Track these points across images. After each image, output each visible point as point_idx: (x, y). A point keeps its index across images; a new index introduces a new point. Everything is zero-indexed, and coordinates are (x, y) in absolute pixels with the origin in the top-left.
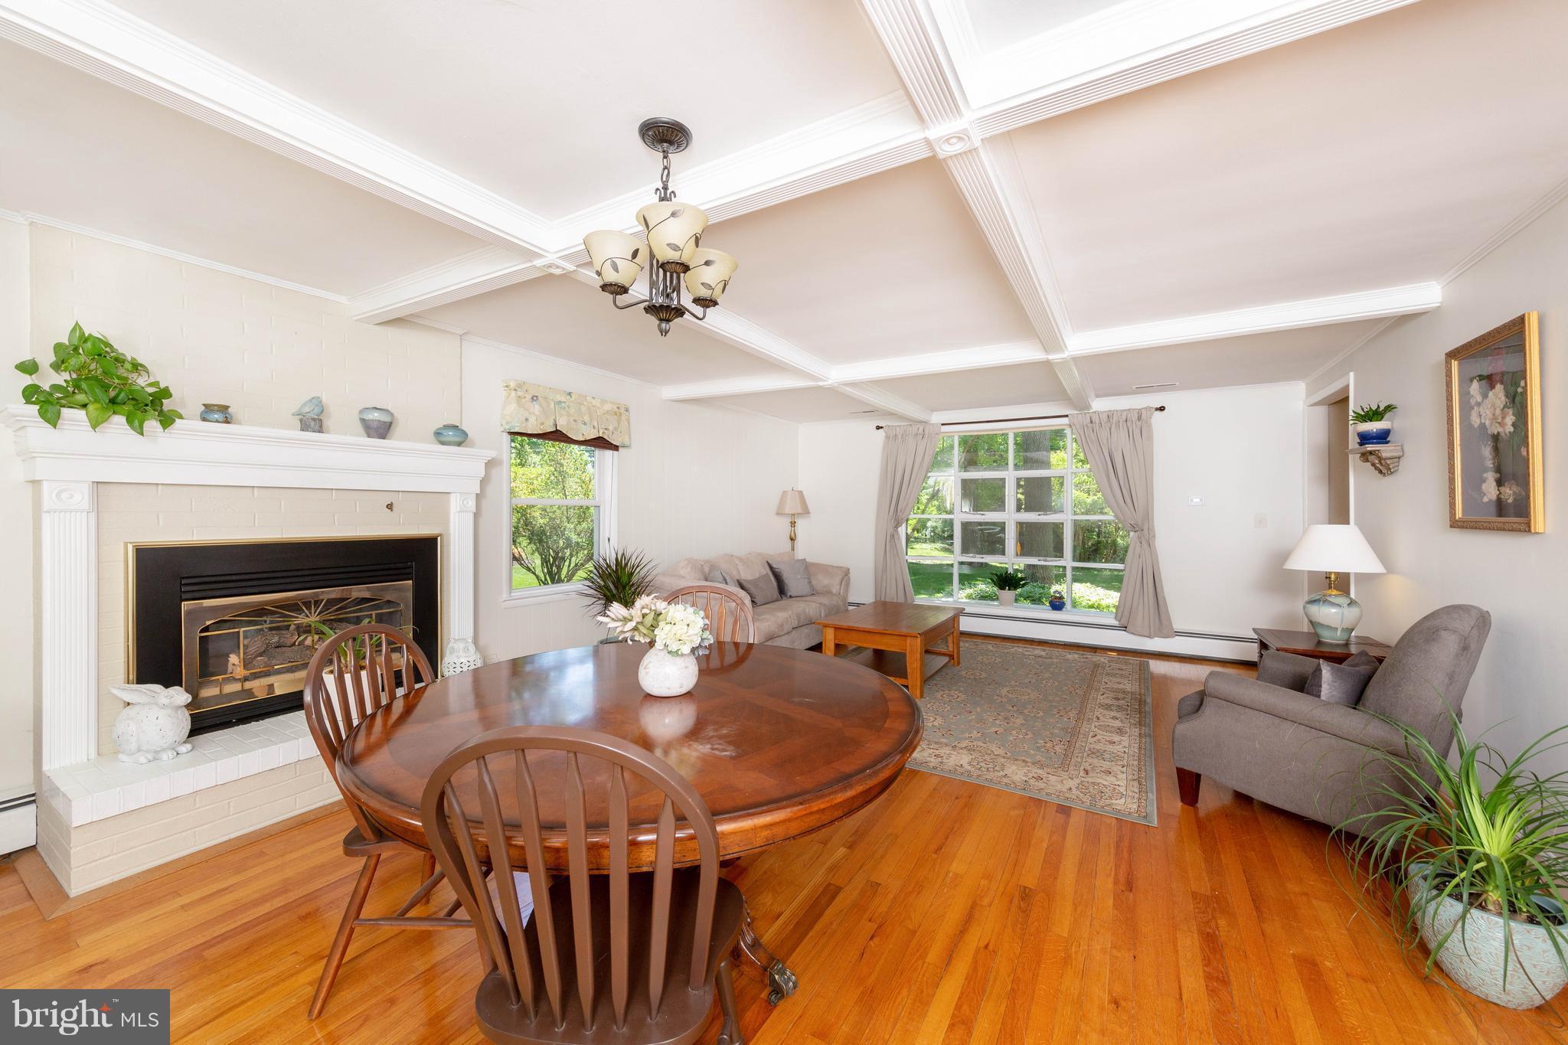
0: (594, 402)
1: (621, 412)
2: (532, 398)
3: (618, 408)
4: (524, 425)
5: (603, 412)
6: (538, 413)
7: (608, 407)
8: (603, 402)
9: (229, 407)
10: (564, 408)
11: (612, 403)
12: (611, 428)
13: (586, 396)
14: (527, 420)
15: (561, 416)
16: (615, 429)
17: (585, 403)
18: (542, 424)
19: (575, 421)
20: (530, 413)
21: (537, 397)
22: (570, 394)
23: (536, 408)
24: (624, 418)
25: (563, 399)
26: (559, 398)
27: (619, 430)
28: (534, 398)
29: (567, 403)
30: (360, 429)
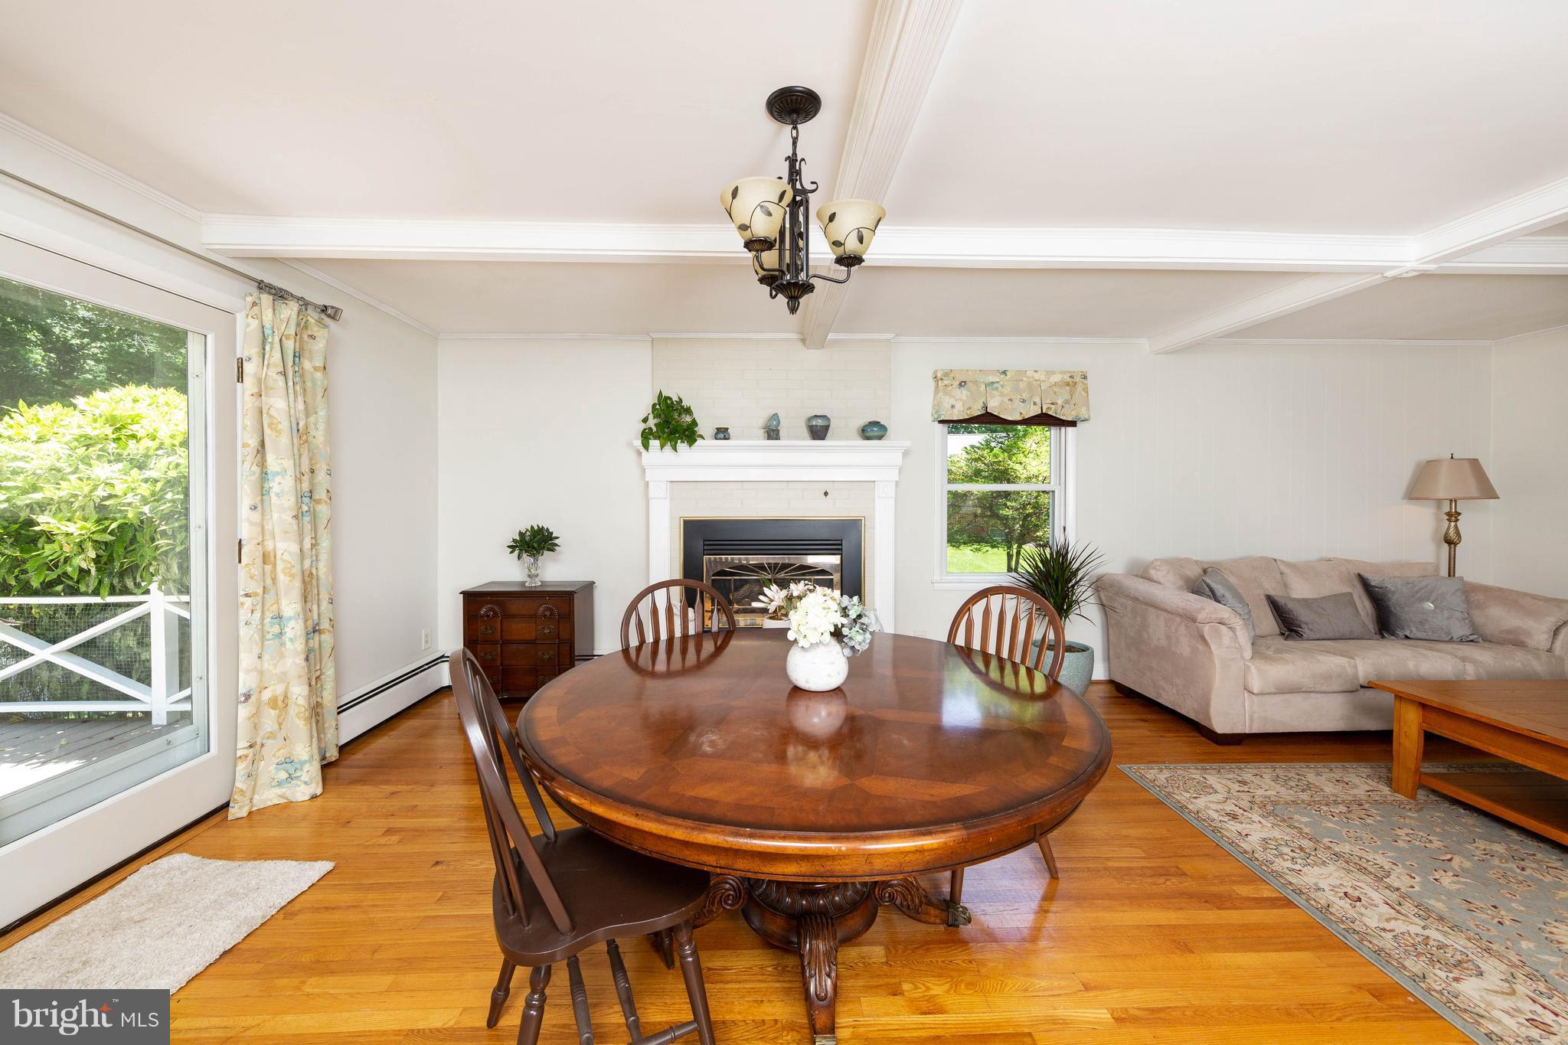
0: (1036, 376)
1: (1075, 382)
2: (960, 384)
3: (1072, 377)
4: (950, 412)
5: (1048, 385)
6: (965, 398)
7: (1056, 378)
8: (1049, 373)
9: (728, 429)
10: (997, 389)
11: (1062, 372)
12: (1060, 402)
13: (1026, 371)
14: (953, 407)
15: (993, 397)
16: (1067, 402)
17: (1024, 379)
18: (970, 408)
19: (1010, 400)
20: (957, 400)
21: (965, 382)
22: (1004, 373)
23: (963, 394)
24: (1079, 388)
25: (996, 379)
26: (991, 379)
27: (1072, 403)
28: (962, 384)
29: (1001, 383)
30: (806, 433)
